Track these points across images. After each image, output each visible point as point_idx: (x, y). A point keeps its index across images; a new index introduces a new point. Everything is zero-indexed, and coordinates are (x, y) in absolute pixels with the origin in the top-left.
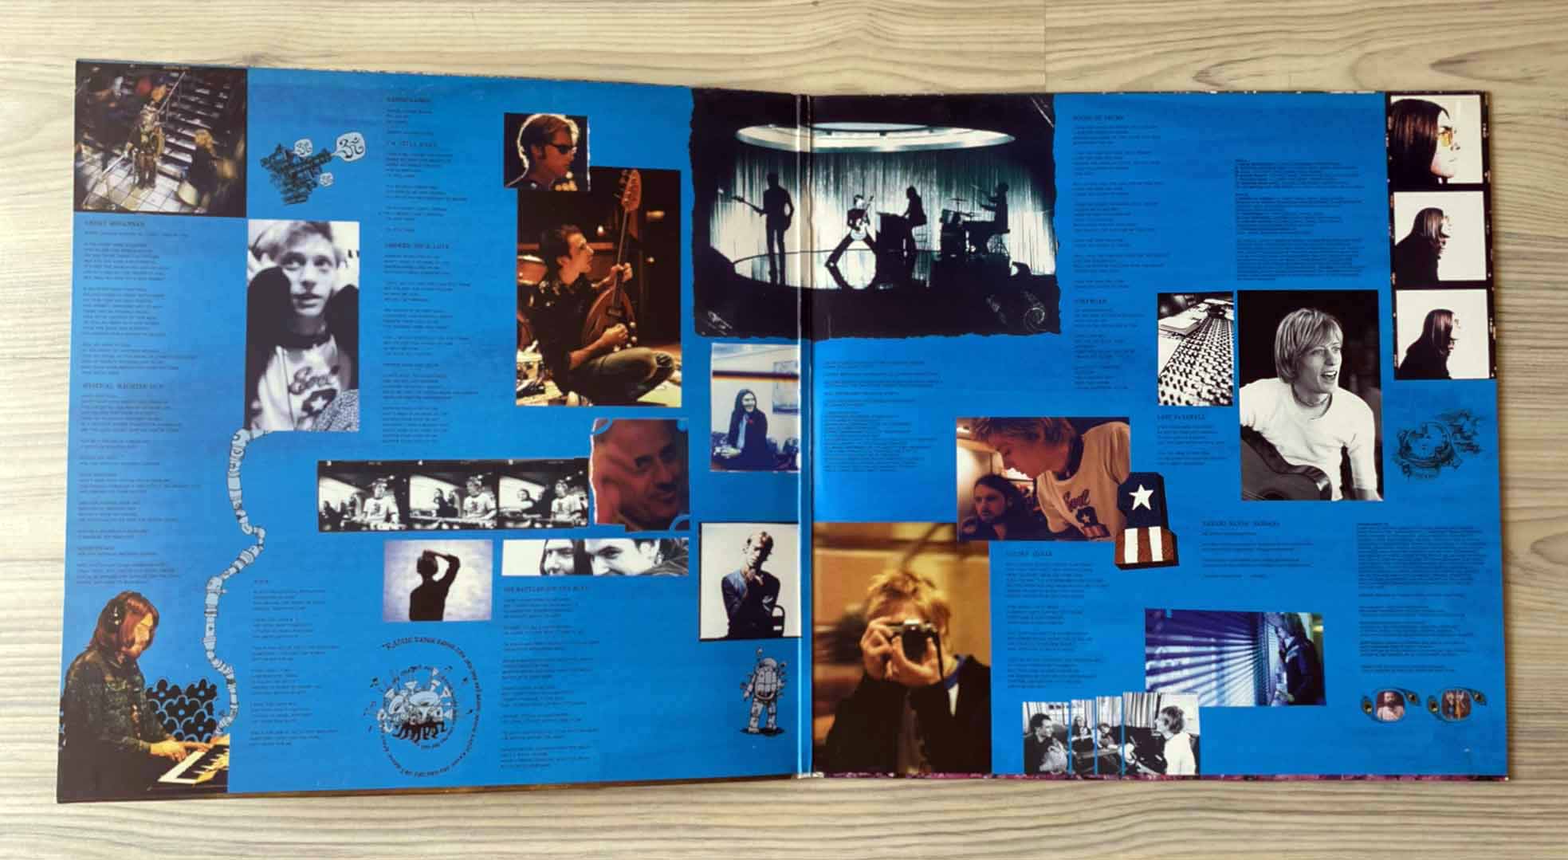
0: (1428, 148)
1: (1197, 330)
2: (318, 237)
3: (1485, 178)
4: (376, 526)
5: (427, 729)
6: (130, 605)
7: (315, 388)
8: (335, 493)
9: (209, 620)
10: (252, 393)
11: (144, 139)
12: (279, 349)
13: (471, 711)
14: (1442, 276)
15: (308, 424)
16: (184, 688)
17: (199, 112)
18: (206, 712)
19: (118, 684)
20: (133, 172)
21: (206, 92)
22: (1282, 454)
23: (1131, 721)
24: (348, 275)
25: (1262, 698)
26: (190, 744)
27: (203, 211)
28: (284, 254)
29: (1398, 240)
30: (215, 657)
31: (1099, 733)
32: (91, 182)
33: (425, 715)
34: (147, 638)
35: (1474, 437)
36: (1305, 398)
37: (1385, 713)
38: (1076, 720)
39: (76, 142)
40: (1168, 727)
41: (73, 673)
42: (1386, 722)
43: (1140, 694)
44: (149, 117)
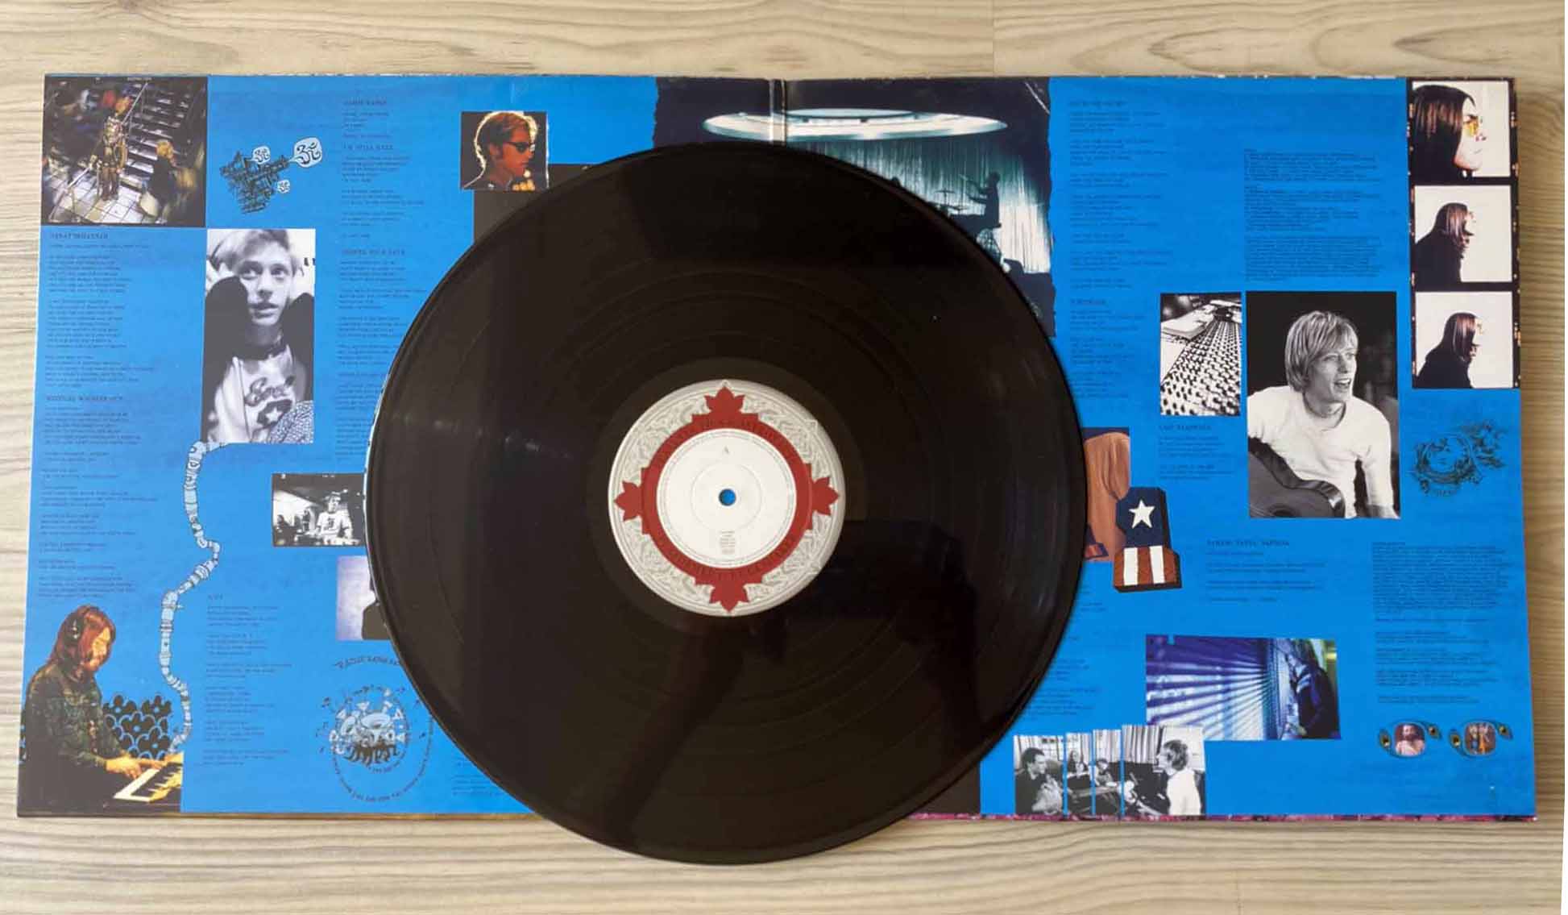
0: (1450, 138)
1: (1203, 334)
2: (275, 245)
3: (1512, 171)
4: (329, 541)
5: (379, 753)
6: (88, 619)
7: (271, 399)
8: (289, 507)
9: (164, 635)
10: (209, 405)
11: (108, 151)
12: (235, 360)
13: (424, 735)
14: (1466, 275)
15: (263, 437)
16: (139, 705)
17: (161, 123)
18: (160, 728)
19: (76, 699)
20: (97, 184)
21: (168, 102)
22: (1292, 467)
23: (1131, 756)
24: (304, 283)
25: (1271, 732)
26: (144, 761)
27: (164, 221)
28: (241, 262)
29: (1417, 239)
30: (170, 674)
31: (1097, 770)
32: (58, 195)
33: (376, 738)
34: (105, 652)
35: (1496, 451)
36: (1317, 407)
37: (1405, 748)
38: (1071, 756)
39: (44, 155)
40: (1171, 763)
41: (33, 688)
42: (1406, 758)
43: (1140, 728)
44: (113, 130)
